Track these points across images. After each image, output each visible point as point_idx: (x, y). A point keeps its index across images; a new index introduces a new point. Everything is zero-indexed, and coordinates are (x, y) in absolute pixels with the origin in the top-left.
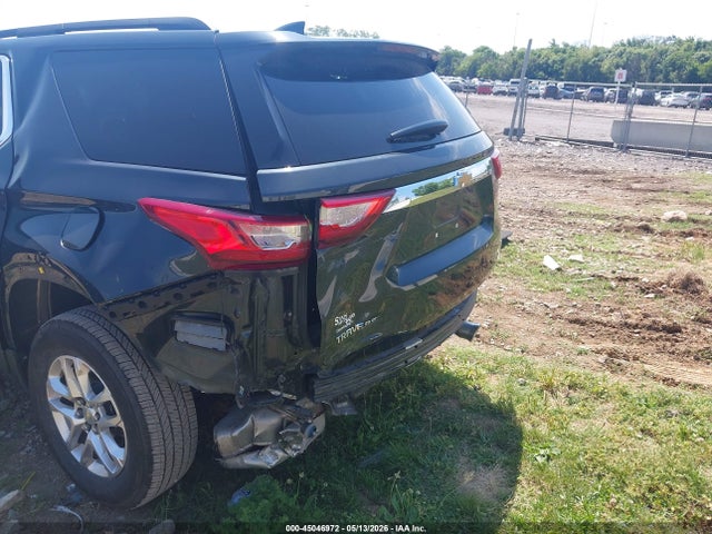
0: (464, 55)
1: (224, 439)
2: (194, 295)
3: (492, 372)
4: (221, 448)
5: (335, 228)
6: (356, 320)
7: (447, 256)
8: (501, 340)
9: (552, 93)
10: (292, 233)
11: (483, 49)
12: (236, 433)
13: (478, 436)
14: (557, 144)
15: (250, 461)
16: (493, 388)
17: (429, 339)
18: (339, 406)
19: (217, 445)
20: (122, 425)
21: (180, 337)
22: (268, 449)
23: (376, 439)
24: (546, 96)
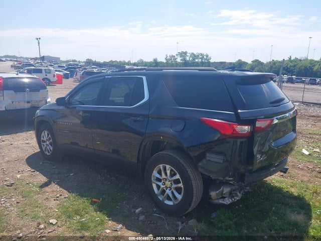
0: (248, 63)
1: (213, 194)
2: (216, 145)
3: (292, 187)
4: (212, 197)
5: (260, 127)
6: (261, 157)
7: (284, 140)
8: (292, 177)
9: (290, 81)
10: (246, 128)
11: (257, 61)
12: (217, 192)
13: (292, 205)
14: (297, 104)
15: (221, 201)
16: (295, 191)
17: (277, 168)
18: (247, 188)
19: (211, 196)
20: (182, 186)
21: (207, 158)
22: (227, 199)
23: (255, 203)
24: (287, 82)
